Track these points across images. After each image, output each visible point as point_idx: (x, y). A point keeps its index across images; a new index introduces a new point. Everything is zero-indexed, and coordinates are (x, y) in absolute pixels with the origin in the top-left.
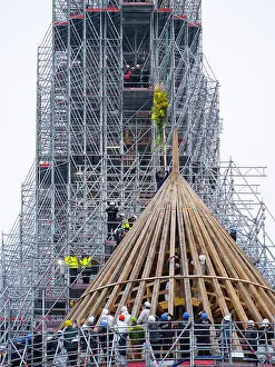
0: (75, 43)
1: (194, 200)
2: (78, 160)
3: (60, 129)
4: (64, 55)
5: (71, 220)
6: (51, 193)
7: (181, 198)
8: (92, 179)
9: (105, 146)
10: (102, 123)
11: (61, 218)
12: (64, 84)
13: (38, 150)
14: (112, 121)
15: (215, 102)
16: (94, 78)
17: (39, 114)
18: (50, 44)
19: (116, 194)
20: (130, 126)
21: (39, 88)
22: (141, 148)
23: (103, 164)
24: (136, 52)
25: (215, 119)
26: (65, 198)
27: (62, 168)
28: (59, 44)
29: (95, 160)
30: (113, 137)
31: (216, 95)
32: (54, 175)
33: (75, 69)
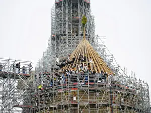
0: (61, 7)
1: (89, 44)
2: (61, 35)
4: (58, 10)
5: (60, 49)
6: (55, 42)
7: (86, 44)
8: (65, 39)
9: (67, 32)
10: (67, 26)
11: (57, 48)
12: (58, 17)
13: (52, 32)
14: (69, 25)
15: (93, 21)
16: (65, 16)
17: (52, 24)
18: (55, 7)
19: (70, 43)
20: (74, 27)
21: (52, 17)
22: (76, 32)
23: (67, 36)
24: (75, 9)
25: (93, 25)
26: (58, 44)
27: (58, 37)
28: (57, 7)
29: (65, 35)
30: (70, 29)
31: (94, 19)
32: (56, 38)
33: (61, 13)
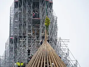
0: (20, 6)
1: (50, 48)
2: (21, 37)
3: (16, 29)
4: (17, 9)
5: (19, 53)
6: (13, 46)
7: (47, 47)
8: (24, 42)
9: (27, 34)
10: (27, 27)
11: (16, 52)
12: (17, 17)
13: (10, 34)
14: (29, 27)
15: (56, 22)
16: (25, 16)
17: (10, 25)
18: (14, 6)
19: (30, 46)
20: (34, 28)
21: (11, 18)
22: (37, 34)
23: (27, 38)
24: (36, 9)
25: (56, 27)
26: (17, 47)
27: (16, 39)
28: (16, 7)
29: (25, 37)
30: (30, 31)
31: (56, 20)
32: (14, 41)
33: (20, 13)
